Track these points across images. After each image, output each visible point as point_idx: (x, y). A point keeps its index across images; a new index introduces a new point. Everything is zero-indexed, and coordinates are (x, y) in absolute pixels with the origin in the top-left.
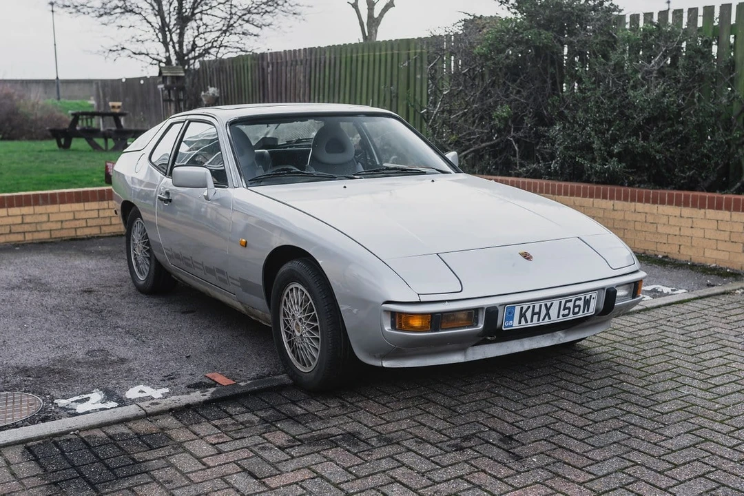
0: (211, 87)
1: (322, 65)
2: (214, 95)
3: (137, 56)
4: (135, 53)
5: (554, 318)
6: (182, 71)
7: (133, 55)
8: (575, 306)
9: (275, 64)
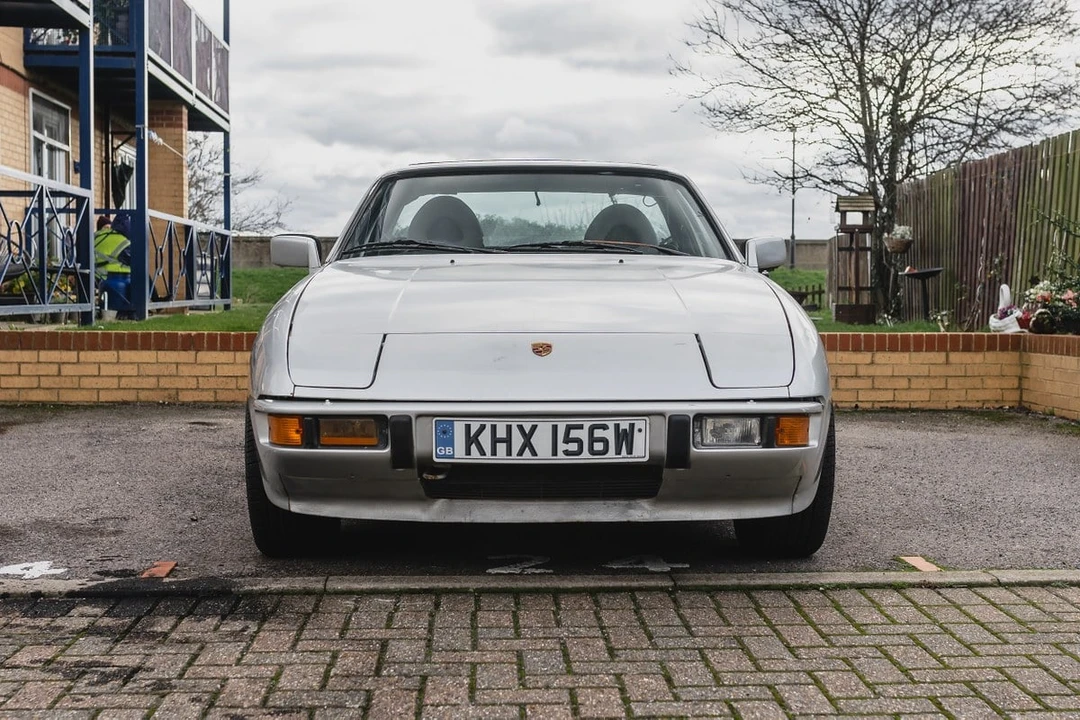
0: (900, 225)
1: (1032, 174)
2: (903, 237)
3: (828, 187)
4: (824, 182)
5: (544, 454)
6: (873, 204)
7: (823, 186)
8: (592, 440)
9: (978, 180)
